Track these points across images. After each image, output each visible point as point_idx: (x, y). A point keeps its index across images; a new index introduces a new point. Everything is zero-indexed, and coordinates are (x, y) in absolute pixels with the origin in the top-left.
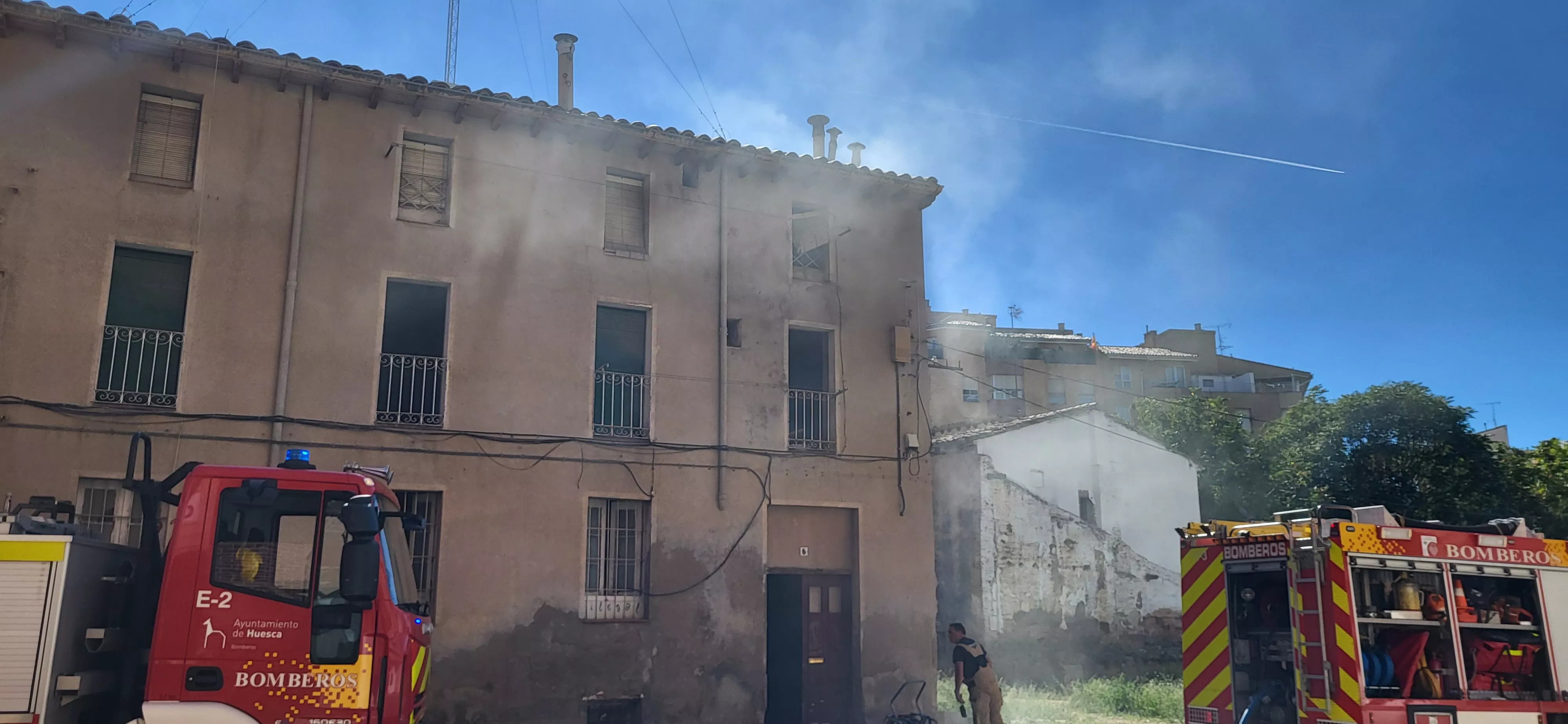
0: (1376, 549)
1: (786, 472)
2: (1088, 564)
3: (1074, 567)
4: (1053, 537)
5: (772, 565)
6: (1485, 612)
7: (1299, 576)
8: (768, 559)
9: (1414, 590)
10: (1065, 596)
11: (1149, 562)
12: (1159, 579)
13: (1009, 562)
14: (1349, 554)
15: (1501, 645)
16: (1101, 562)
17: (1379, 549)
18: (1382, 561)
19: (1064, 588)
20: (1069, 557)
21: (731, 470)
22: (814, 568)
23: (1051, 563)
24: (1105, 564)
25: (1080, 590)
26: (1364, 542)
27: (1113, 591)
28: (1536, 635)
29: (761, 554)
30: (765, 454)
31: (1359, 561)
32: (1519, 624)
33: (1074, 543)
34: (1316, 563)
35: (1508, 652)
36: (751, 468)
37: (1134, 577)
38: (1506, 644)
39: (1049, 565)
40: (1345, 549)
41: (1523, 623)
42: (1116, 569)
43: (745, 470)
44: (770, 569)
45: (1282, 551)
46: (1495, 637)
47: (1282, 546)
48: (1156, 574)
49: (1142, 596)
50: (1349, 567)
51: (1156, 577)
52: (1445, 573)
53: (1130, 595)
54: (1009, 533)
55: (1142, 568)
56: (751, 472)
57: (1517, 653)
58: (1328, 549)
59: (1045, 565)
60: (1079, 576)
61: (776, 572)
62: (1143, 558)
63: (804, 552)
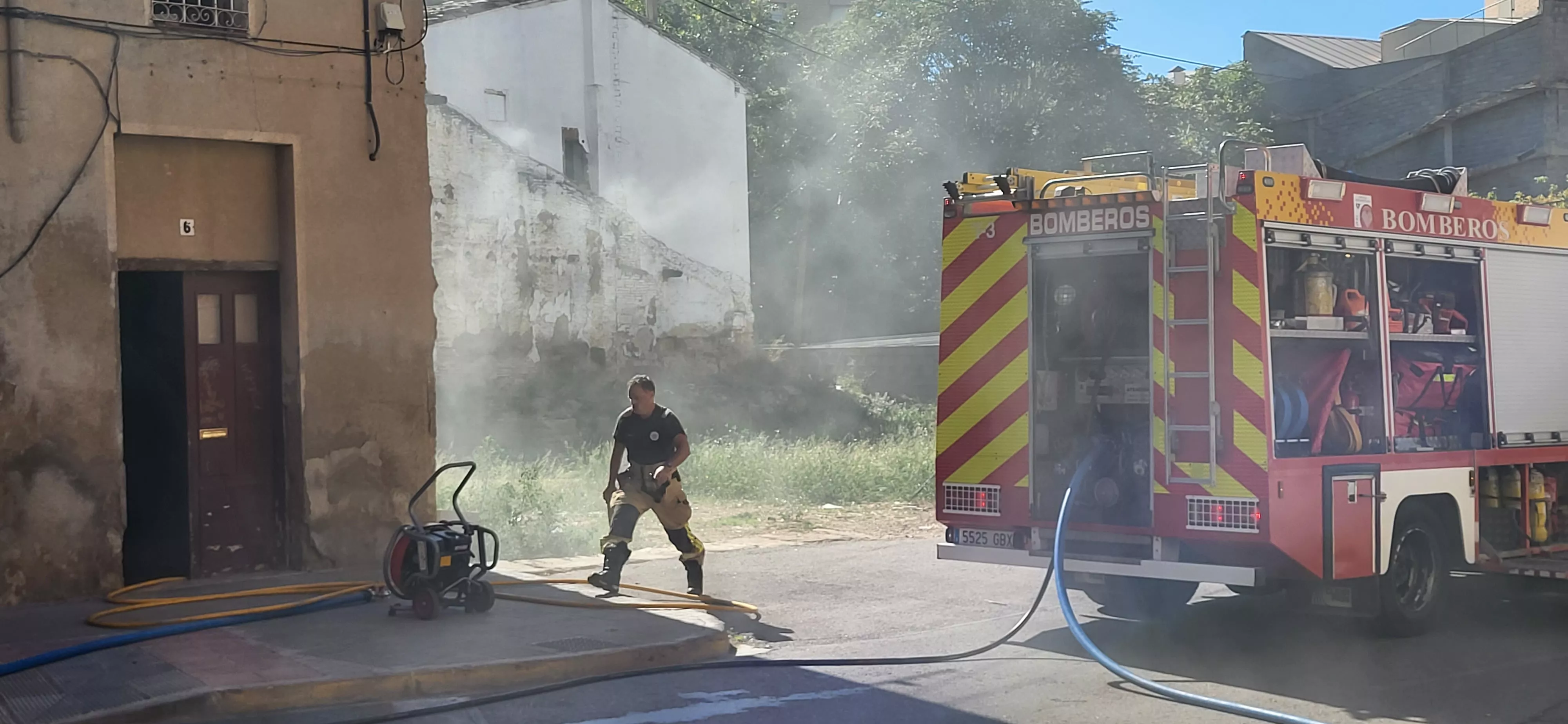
0: (1298, 215)
1: (149, 69)
2: (576, 253)
3: (553, 259)
4: (521, 207)
5: (125, 254)
6: (1414, 315)
7: (1173, 263)
8: (120, 240)
9: (1327, 283)
10: (538, 306)
11: (667, 249)
12: (683, 277)
13: (447, 250)
14: (1266, 224)
15: (1434, 366)
16: (595, 249)
17: (1302, 215)
18: (1305, 236)
19: (536, 292)
20: (546, 242)
21: (36, 60)
22: (208, 259)
23: (516, 252)
24: (602, 253)
25: (562, 295)
26: (1284, 204)
27: (613, 298)
28: (1472, 350)
29: (105, 231)
30: (105, 30)
31: (1278, 236)
32: (1450, 333)
33: (553, 217)
34: (1210, 240)
35: (1442, 378)
36: (79, 58)
37: (646, 273)
38: (1439, 365)
39: (514, 256)
40: (1260, 217)
41: (1454, 332)
42: (618, 261)
43: (66, 62)
44: (122, 261)
45: (1143, 221)
46: (1428, 354)
47: (1142, 212)
48: (678, 268)
49: (657, 303)
50: (1264, 245)
51: (679, 274)
52: (1378, 254)
53: (640, 304)
54: (448, 201)
55: (657, 258)
56: (75, 66)
57: (1449, 378)
58: (1229, 218)
59: (507, 255)
60: (560, 273)
61: (133, 267)
62: (659, 242)
63: (187, 228)
